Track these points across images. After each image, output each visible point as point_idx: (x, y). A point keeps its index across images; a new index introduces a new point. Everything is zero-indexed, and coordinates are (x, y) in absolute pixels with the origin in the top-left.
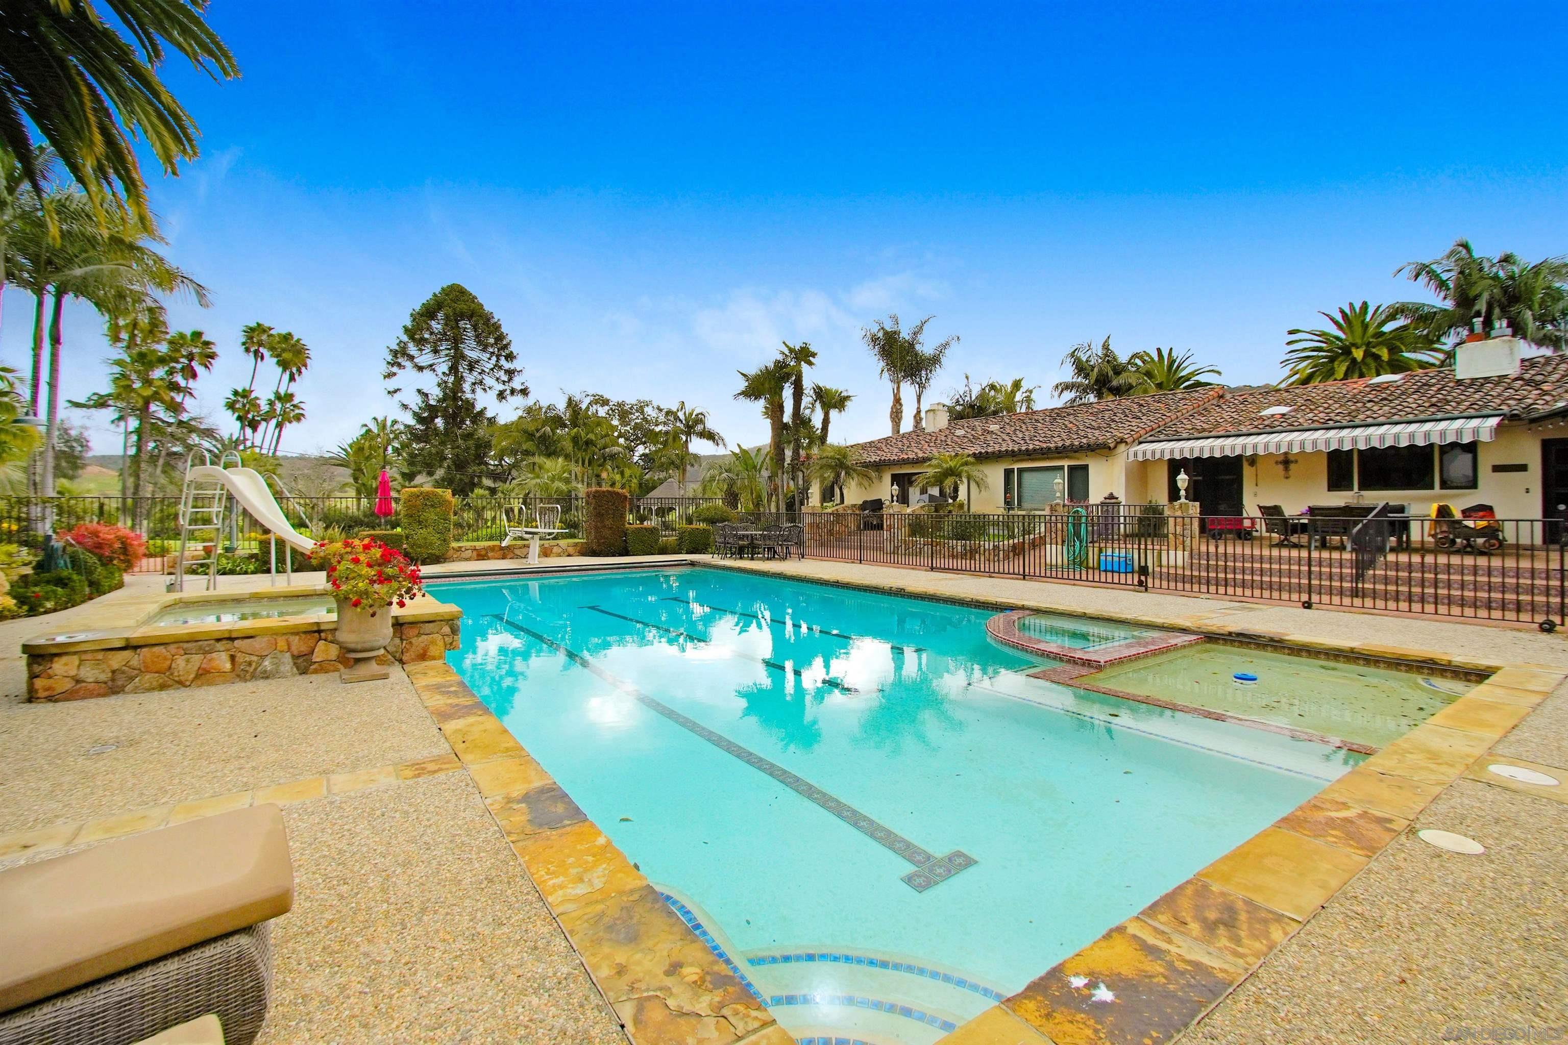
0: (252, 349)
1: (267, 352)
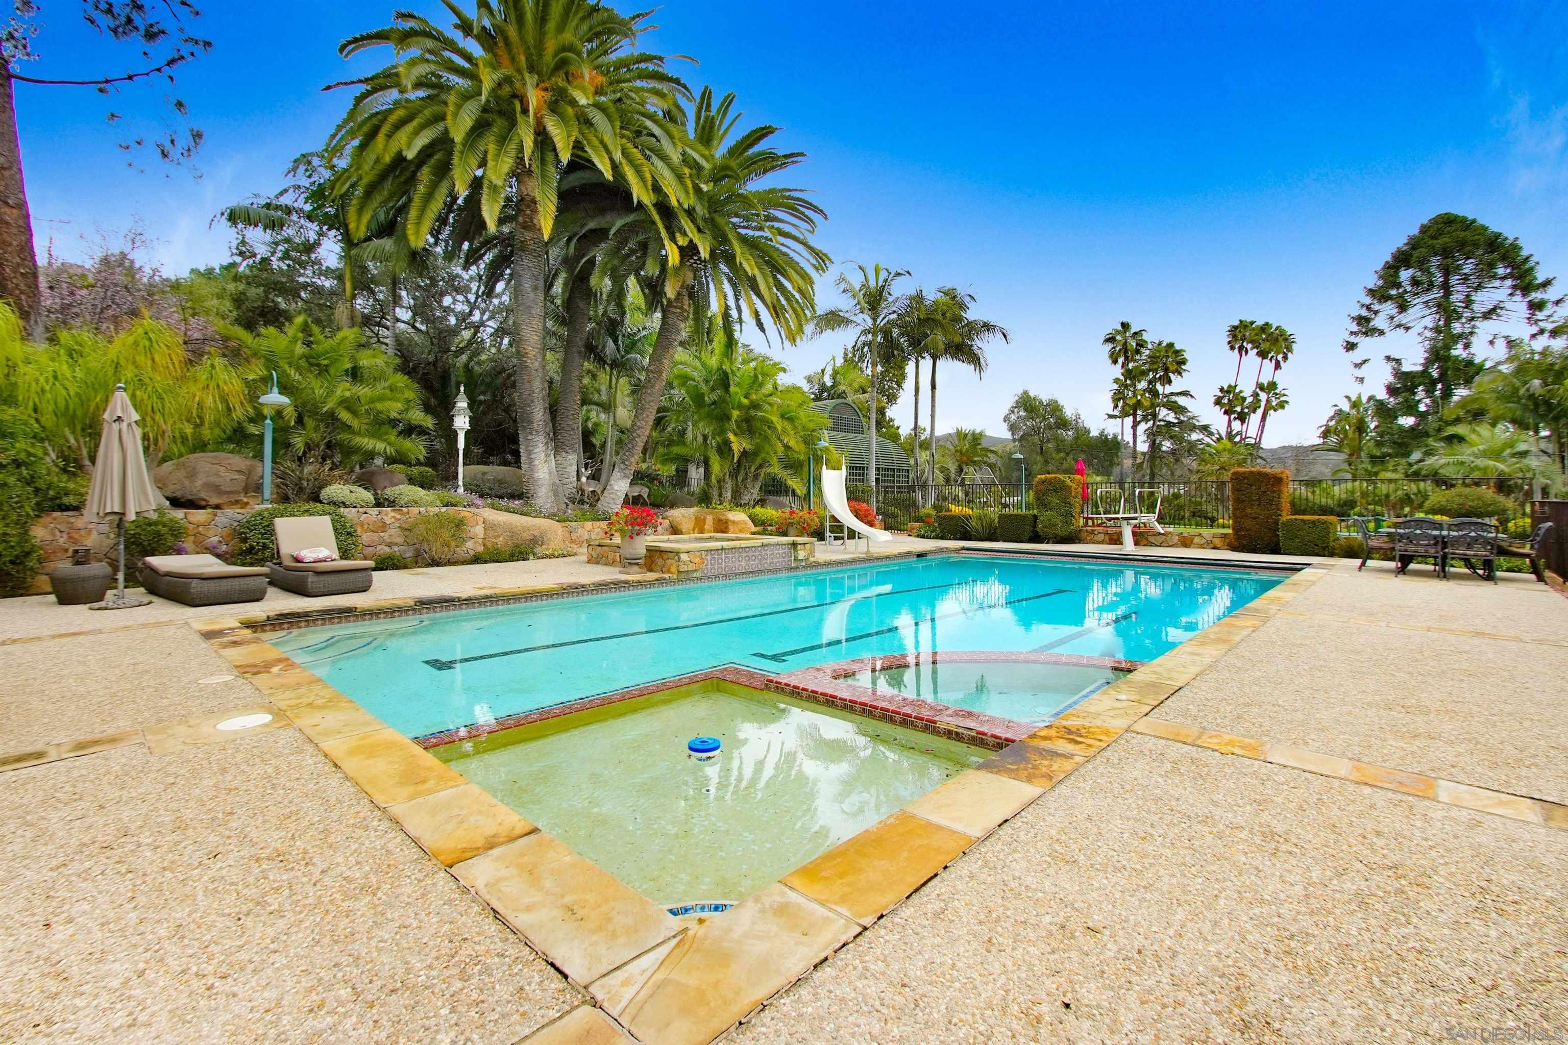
0: (1237, 346)
1: (1249, 346)
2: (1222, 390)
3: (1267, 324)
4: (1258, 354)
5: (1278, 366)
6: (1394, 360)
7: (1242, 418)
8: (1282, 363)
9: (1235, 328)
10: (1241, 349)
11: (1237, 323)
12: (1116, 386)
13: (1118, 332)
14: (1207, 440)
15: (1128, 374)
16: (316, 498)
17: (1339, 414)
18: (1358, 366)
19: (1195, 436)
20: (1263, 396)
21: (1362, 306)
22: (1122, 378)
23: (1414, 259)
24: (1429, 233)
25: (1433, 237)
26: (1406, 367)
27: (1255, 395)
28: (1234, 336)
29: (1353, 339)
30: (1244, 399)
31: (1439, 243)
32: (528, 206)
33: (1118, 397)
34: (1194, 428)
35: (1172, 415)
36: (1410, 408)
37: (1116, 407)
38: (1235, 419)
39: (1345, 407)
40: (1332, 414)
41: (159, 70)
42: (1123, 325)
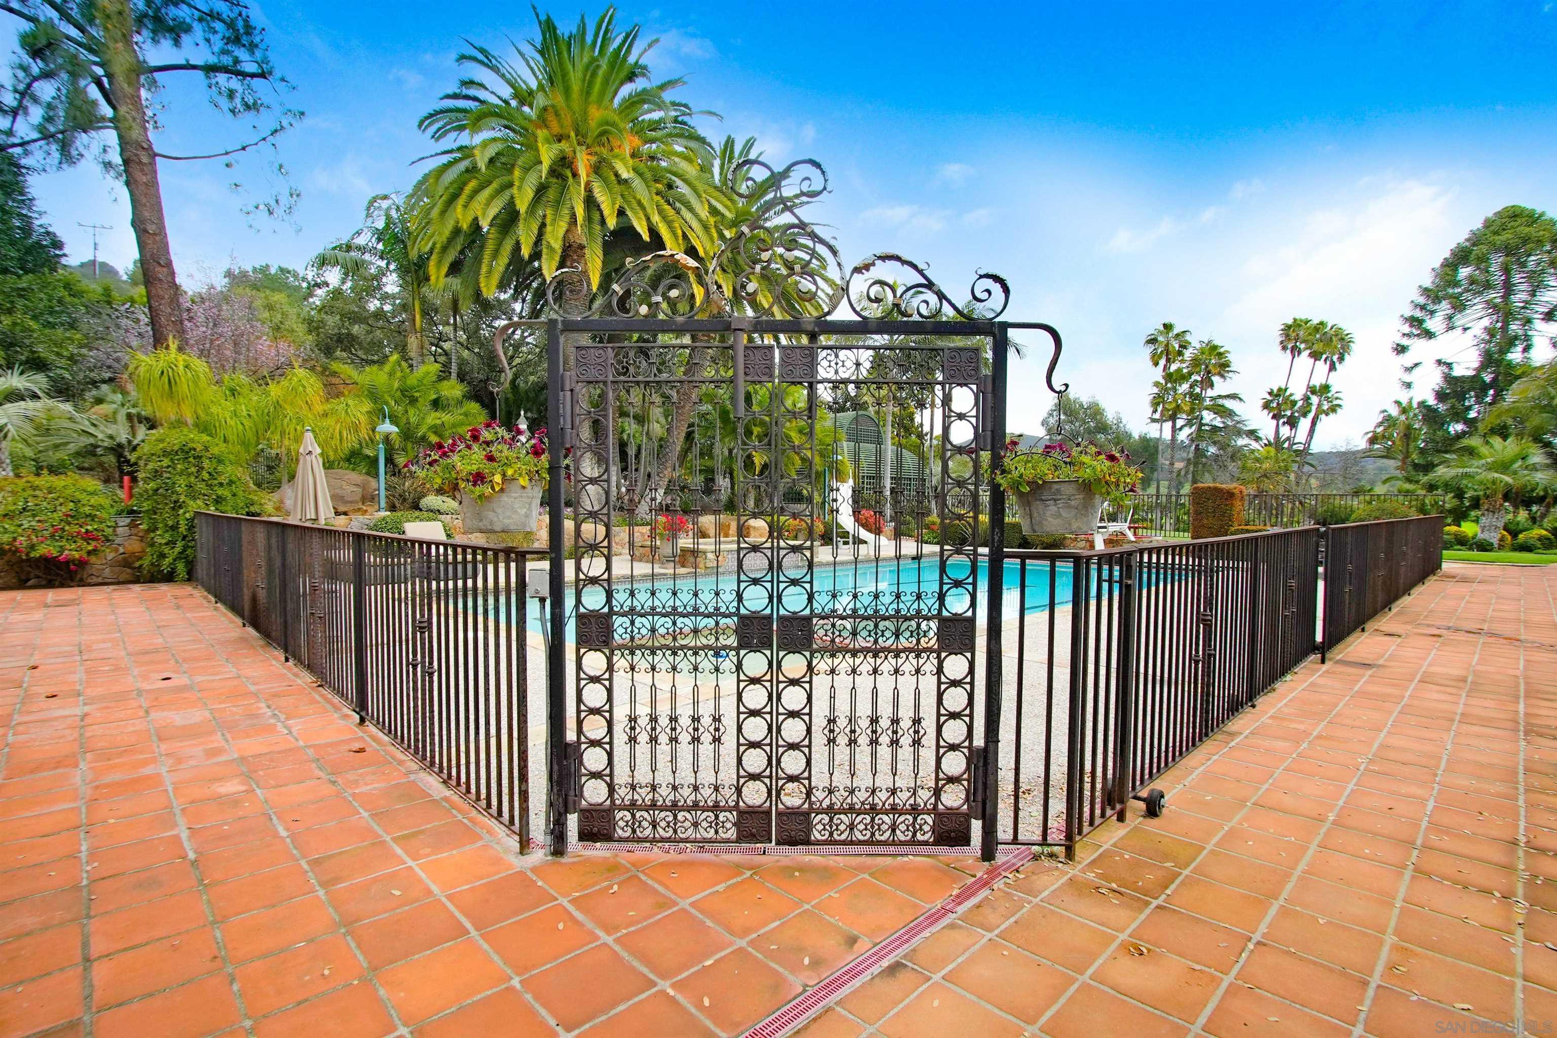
0: (1290, 346)
1: (1302, 346)
2: (1270, 393)
3: (1322, 323)
4: (1310, 355)
5: (1332, 368)
6: (1445, 363)
7: (1292, 423)
8: (1337, 364)
9: (1289, 327)
10: (1293, 350)
11: (1290, 322)
12: (1156, 390)
13: (1160, 332)
14: (1255, 445)
15: (1169, 377)
16: (416, 507)
17: (1388, 421)
18: (1409, 370)
19: (1241, 442)
20: (1315, 400)
21: (1416, 306)
22: (1163, 382)
23: (1472, 257)
24: (1492, 228)
25: (1496, 233)
26: (1458, 372)
27: (1306, 399)
28: (1287, 336)
29: (1405, 342)
30: (1294, 403)
31: (1499, 239)
32: (575, 252)
33: (1157, 401)
34: (1239, 433)
35: (1219, 419)
36: (1458, 415)
37: (1155, 411)
38: (1284, 423)
39: (1394, 411)
40: (1380, 420)
41: (264, 139)
42: (1165, 326)
